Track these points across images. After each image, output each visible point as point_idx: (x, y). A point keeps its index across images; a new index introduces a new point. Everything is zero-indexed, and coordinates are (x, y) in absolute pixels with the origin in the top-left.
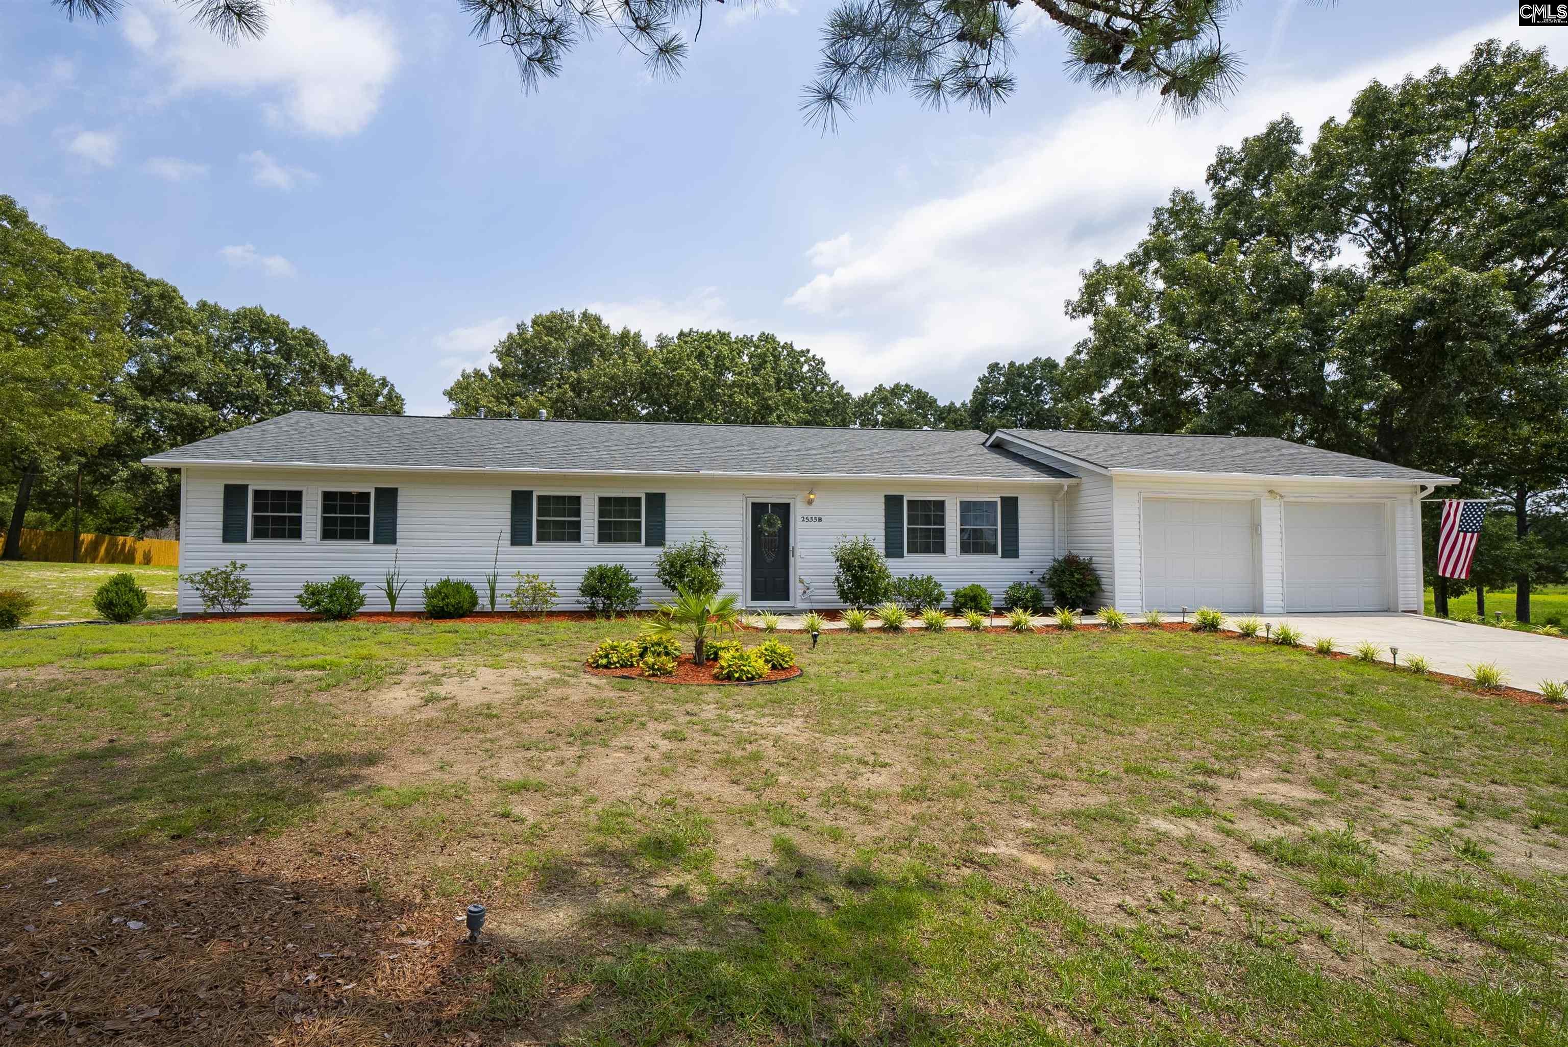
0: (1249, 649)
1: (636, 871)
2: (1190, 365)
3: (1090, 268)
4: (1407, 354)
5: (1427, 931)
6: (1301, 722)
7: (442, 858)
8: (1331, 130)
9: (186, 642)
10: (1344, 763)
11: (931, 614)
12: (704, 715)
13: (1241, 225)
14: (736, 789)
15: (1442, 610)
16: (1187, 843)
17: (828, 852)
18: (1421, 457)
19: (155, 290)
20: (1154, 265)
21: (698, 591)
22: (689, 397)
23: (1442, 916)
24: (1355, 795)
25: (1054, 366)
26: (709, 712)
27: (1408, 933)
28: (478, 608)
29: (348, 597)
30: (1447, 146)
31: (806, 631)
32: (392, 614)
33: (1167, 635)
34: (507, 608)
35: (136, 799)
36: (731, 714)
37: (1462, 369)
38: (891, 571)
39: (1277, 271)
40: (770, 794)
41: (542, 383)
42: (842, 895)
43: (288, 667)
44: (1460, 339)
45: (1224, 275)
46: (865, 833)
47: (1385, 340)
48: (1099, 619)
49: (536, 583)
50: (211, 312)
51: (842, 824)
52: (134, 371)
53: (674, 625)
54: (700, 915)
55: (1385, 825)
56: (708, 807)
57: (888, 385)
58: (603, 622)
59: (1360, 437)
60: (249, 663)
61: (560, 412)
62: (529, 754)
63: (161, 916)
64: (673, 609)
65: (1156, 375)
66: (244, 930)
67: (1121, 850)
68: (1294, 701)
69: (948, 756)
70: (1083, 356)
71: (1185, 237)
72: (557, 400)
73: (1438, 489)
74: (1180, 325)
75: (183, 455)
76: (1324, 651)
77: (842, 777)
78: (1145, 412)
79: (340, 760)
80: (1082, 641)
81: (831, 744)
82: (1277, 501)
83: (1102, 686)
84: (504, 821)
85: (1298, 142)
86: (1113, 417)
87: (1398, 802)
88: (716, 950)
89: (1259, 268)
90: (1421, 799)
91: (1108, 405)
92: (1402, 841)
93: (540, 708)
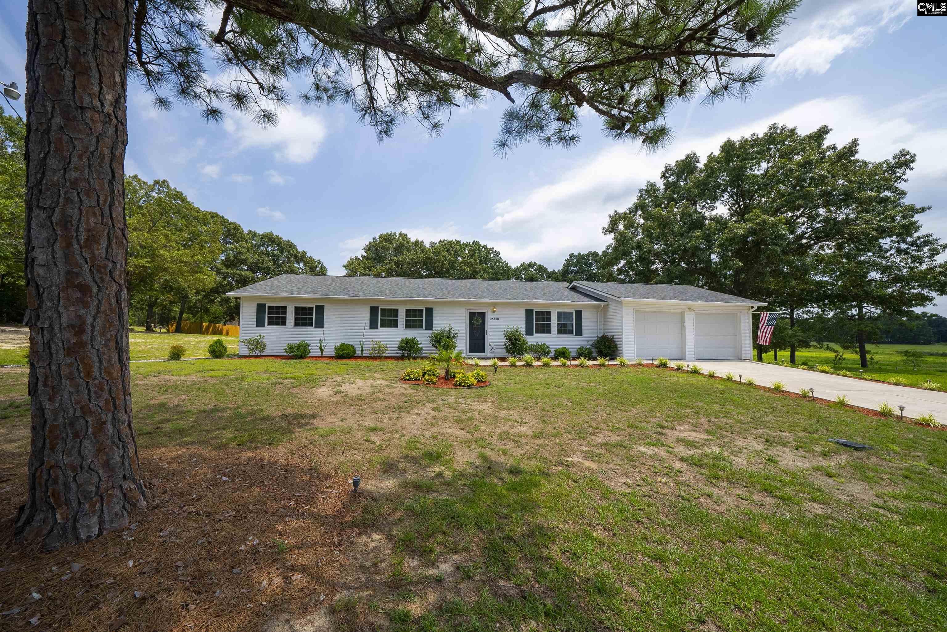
0: (680, 375)
1: (421, 465)
2: (655, 254)
3: (612, 214)
4: (745, 251)
5: (752, 493)
6: (702, 406)
7: (342, 457)
8: (712, 158)
9: (242, 366)
10: (719, 423)
11: (545, 359)
12: (450, 401)
13: (676, 196)
14: (463, 432)
15: (760, 359)
16: (653, 457)
17: (502, 459)
18: (751, 294)
19: (232, 226)
20: (639, 213)
21: (446, 349)
22: (443, 268)
23: (758, 487)
24: (724, 437)
25: (598, 255)
26: (452, 400)
27: (744, 494)
28: (356, 355)
29: (305, 350)
30: (759, 165)
31: (492, 366)
32: (322, 357)
33: (645, 369)
34: (368, 355)
35: (224, 429)
36: (461, 400)
37: (768, 257)
38: (528, 341)
39: (691, 216)
40: (477, 435)
41: (383, 262)
42: (507, 477)
43: (281, 378)
44: (767, 245)
45: (669, 217)
46: (517, 451)
47: (736, 244)
48: (616, 362)
49: (380, 345)
50: (253, 234)
51: (507, 447)
52: (223, 258)
53: (437, 363)
54: (448, 484)
55: (736, 449)
56: (451, 439)
57: (527, 263)
58: (407, 361)
59: (726, 286)
60: (266, 376)
61: (390, 274)
62: (377, 416)
63: (235, 476)
64: (437, 356)
65: (641, 259)
66: (266, 483)
67: (626, 460)
68: (699, 397)
69: (552, 420)
70: (610, 251)
71: (652, 201)
72: (389, 269)
73: (759, 308)
74: (650, 238)
75: (241, 292)
76: (711, 376)
77: (508, 428)
78: (635, 274)
79: (301, 416)
80: (609, 371)
81: (502, 414)
82: (692, 312)
83: (618, 390)
84: (367, 443)
85: (698, 162)
86: (622, 277)
87: (742, 440)
88: (455, 499)
89: (684, 215)
90: (751, 438)
91: (620, 271)
92: (743, 456)
93: (382, 397)
